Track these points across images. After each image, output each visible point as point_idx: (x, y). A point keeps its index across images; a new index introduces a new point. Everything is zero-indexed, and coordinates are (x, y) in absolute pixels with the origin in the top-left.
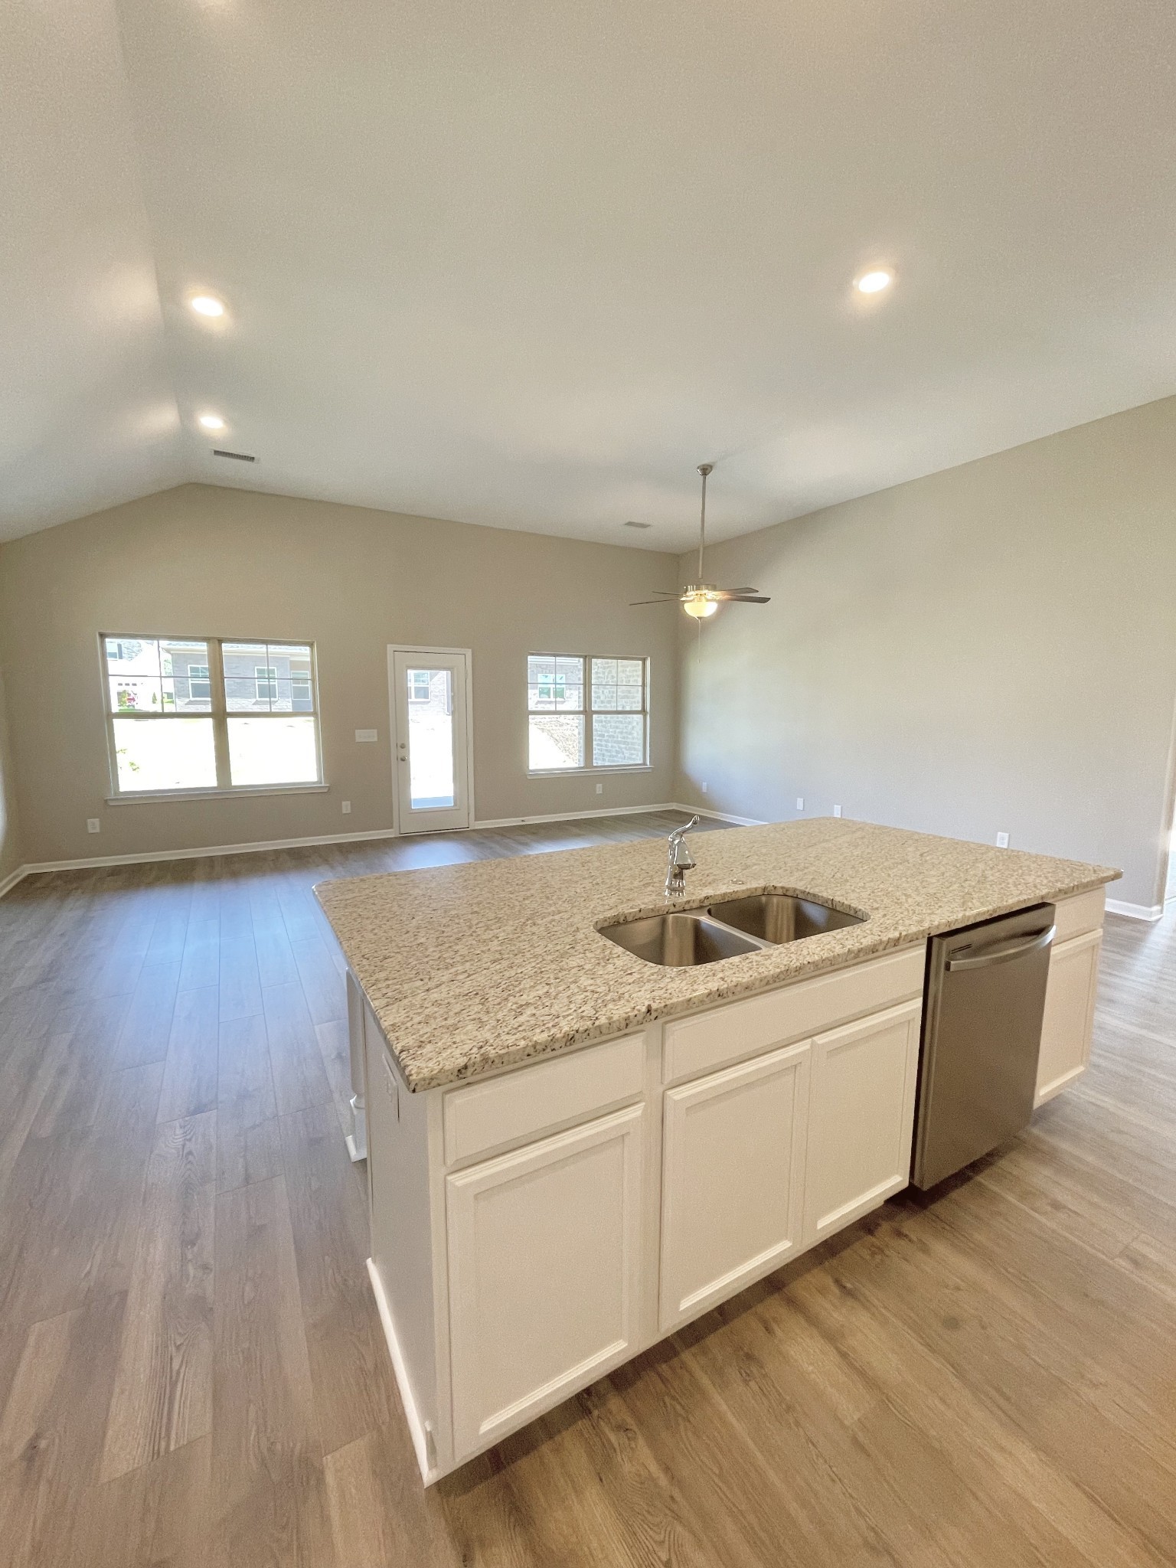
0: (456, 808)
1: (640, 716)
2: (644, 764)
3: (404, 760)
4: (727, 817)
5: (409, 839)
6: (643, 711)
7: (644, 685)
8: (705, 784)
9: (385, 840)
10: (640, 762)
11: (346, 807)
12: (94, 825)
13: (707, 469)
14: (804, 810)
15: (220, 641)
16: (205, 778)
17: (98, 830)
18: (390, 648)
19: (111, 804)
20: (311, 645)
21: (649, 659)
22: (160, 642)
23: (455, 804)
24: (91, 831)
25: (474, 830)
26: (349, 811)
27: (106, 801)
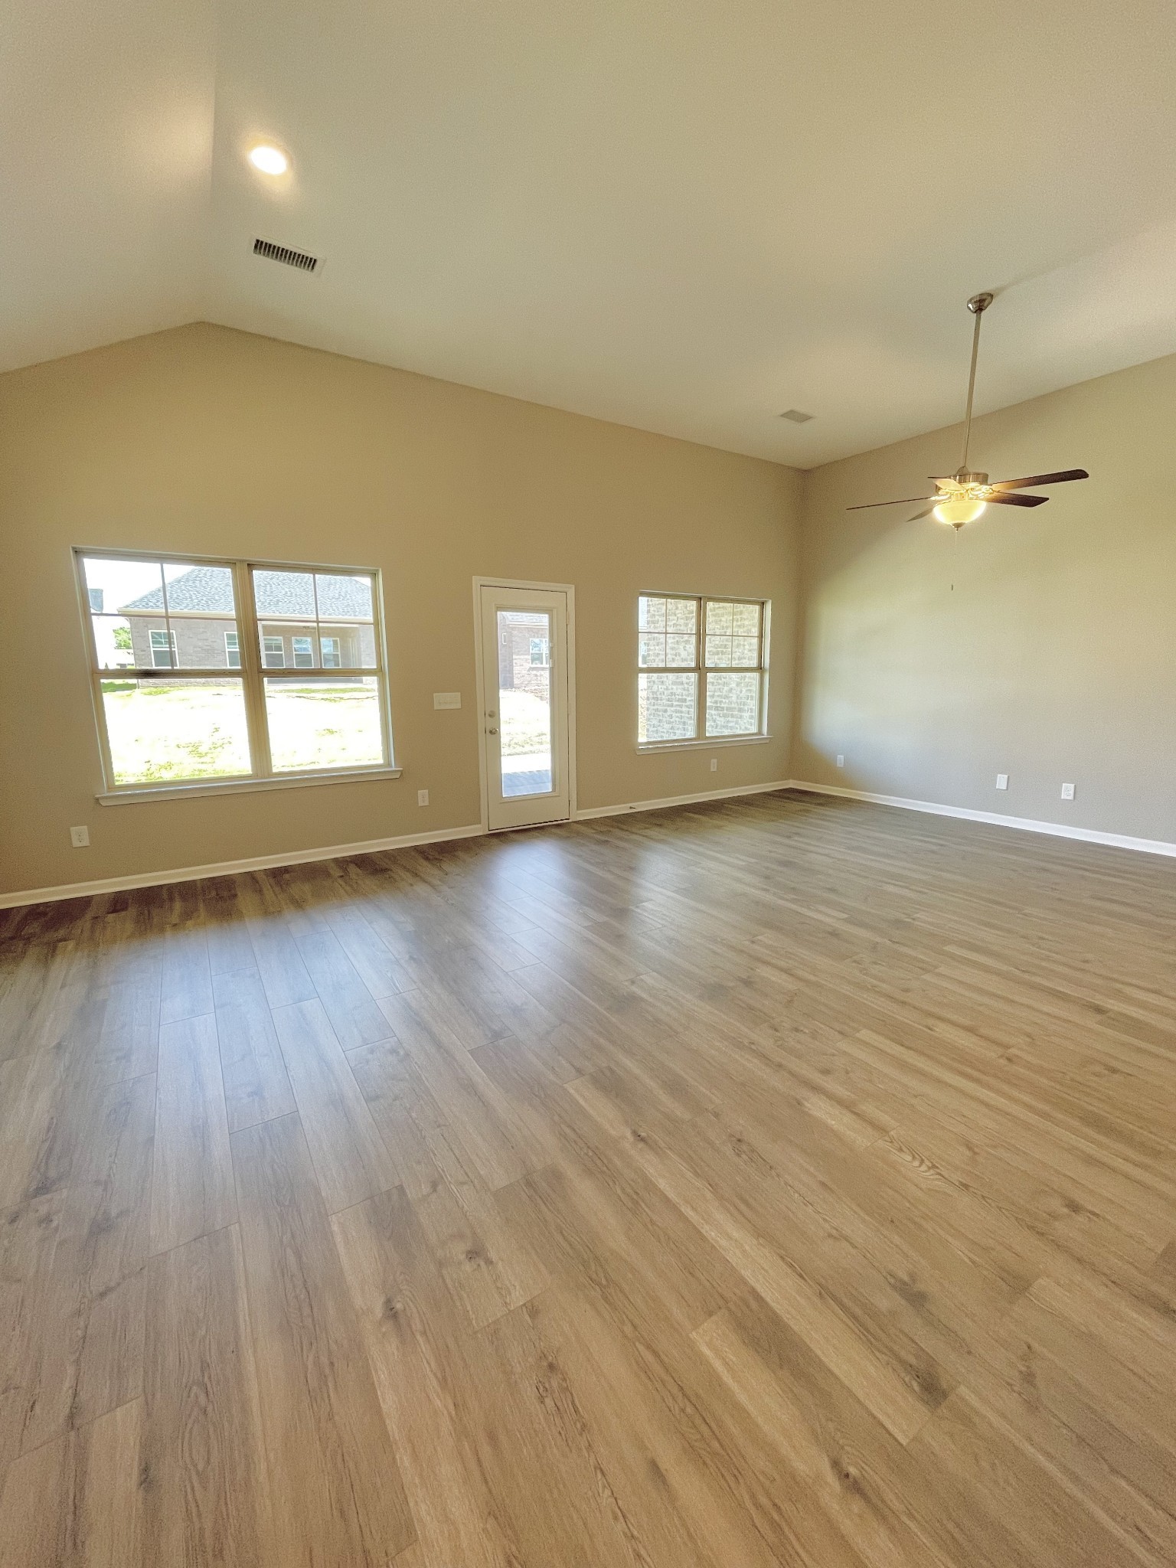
0: (554, 794)
1: (756, 675)
2: (760, 733)
3: (494, 732)
4: (881, 799)
5: (502, 837)
6: (760, 668)
7: (761, 636)
8: (841, 758)
9: (474, 839)
10: (754, 729)
11: (423, 797)
12: (80, 836)
13: (984, 300)
14: (1007, 789)
15: (251, 566)
16: (236, 762)
17: (86, 842)
18: (477, 581)
19: (104, 803)
20: (374, 575)
21: (770, 602)
22: (165, 565)
23: (554, 790)
24: (76, 843)
25: (574, 822)
26: (427, 803)
27: (97, 799)
